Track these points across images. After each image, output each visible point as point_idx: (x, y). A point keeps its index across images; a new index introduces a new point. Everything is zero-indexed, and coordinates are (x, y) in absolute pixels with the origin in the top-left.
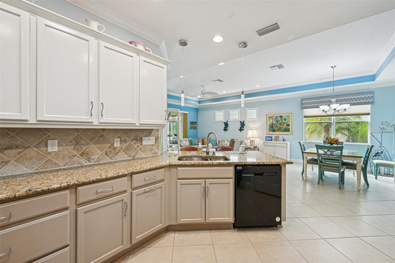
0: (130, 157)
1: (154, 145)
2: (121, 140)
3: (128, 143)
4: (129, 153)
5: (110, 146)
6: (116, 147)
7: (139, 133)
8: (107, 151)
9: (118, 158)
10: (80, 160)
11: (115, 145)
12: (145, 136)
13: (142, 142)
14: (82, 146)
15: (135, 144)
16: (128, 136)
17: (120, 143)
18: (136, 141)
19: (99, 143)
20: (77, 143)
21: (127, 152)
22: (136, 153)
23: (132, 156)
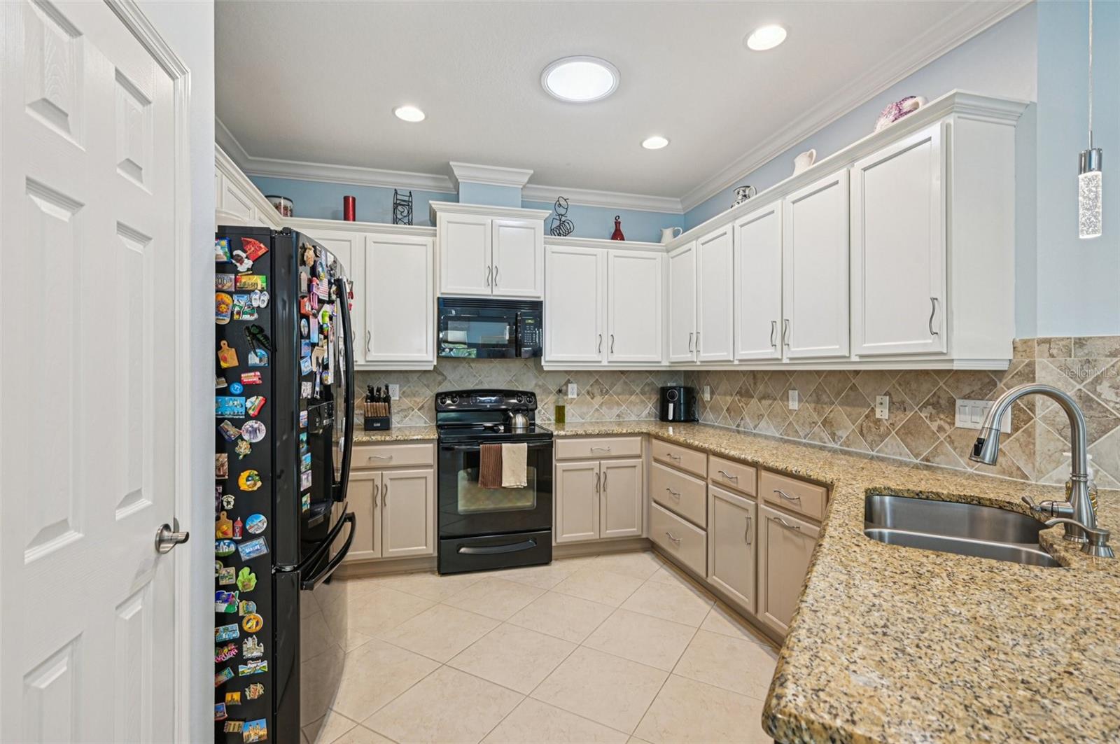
0: (916, 456)
1: (1009, 435)
2: (892, 403)
3: (910, 414)
4: (914, 444)
5: (868, 414)
6: (879, 420)
7: (944, 383)
8: (862, 424)
9: (886, 450)
10: (822, 434)
11: (878, 416)
12: (967, 397)
13: (954, 416)
14: (824, 406)
15: (931, 418)
16: (910, 390)
17: (889, 410)
18: (934, 412)
19: (848, 405)
20: (818, 401)
21: (908, 440)
22: (936, 448)
23: (922, 457)
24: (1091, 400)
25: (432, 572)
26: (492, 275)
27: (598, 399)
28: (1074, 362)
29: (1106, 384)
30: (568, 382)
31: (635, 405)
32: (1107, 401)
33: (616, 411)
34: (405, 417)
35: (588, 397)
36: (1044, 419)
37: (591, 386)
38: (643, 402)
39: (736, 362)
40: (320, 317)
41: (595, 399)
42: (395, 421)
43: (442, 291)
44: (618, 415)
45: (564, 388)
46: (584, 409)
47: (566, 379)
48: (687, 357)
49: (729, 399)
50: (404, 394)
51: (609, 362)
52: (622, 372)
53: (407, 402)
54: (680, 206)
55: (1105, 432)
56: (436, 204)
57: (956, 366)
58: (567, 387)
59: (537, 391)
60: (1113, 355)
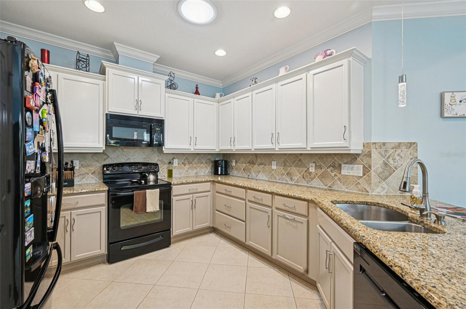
0: (326, 186)
1: (362, 177)
2: (316, 166)
3: (323, 170)
4: (325, 181)
5: (306, 170)
6: (311, 172)
7: (337, 158)
8: (304, 174)
9: (314, 184)
10: (286, 178)
11: (310, 171)
12: (346, 163)
13: (341, 170)
14: (287, 167)
15: (332, 171)
16: (323, 161)
17: (315, 168)
18: (333, 169)
19: (298, 167)
20: (285, 165)
21: (323, 180)
22: (333, 183)
23: (328, 186)
24: (387, 164)
25: (104, 263)
26: (138, 104)
27: (187, 166)
28: (382, 151)
29: (391, 158)
30: (174, 158)
31: (203, 168)
32: (391, 164)
33: (195, 171)
34: (83, 178)
35: (183, 165)
36: (374, 171)
37: (184, 160)
38: (206, 167)
39: (253, 150)
40: (40, 113)
41: (186, 166)
42: (76, 181)
43: (110, 110)
44: (196, 173)
45: (172, 161)
46: (181, 171)
48: (229, 147)
49: (244, 165)
50: (82, 166)
51: (194, 149)
52: (198, 154)
53: (84, 170)
54: (221, 85)
55: (390, 175)
56: (105, 63)
57: (351, 152)
58: (173, 160)
59: (159, 163)
60: (393, 148)
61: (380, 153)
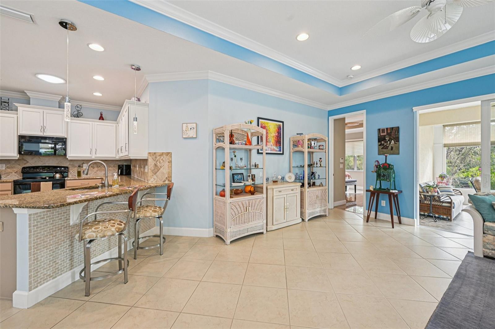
18: (144, 169)
26: (43, 128)
27: (96, 169)
28: (154, 157)
34: (8, 175)
36: (150, 169)
38: (114, 169)
43: (20, 133)
47: (83, 163)
50: (7, 168)
51: (95, 157)
55: (158, 171)
56: (16, 104)
58: (83, 165)
60: (159, 156)
61: (153, 159)
